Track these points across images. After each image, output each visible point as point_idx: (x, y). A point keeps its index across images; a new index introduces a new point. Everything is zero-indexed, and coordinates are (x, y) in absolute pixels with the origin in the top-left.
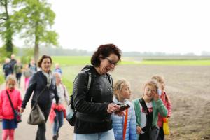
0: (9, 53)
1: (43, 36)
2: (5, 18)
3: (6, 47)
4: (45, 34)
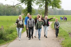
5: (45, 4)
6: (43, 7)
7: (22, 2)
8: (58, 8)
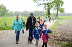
0: (49, 15)
1: (59, 9)
2: (48, 4)
3: (48, 13)
4: (60, 9)
5: (57, 10)
6: (56, 12)
7: (45, 9)
8: (63, 13)
